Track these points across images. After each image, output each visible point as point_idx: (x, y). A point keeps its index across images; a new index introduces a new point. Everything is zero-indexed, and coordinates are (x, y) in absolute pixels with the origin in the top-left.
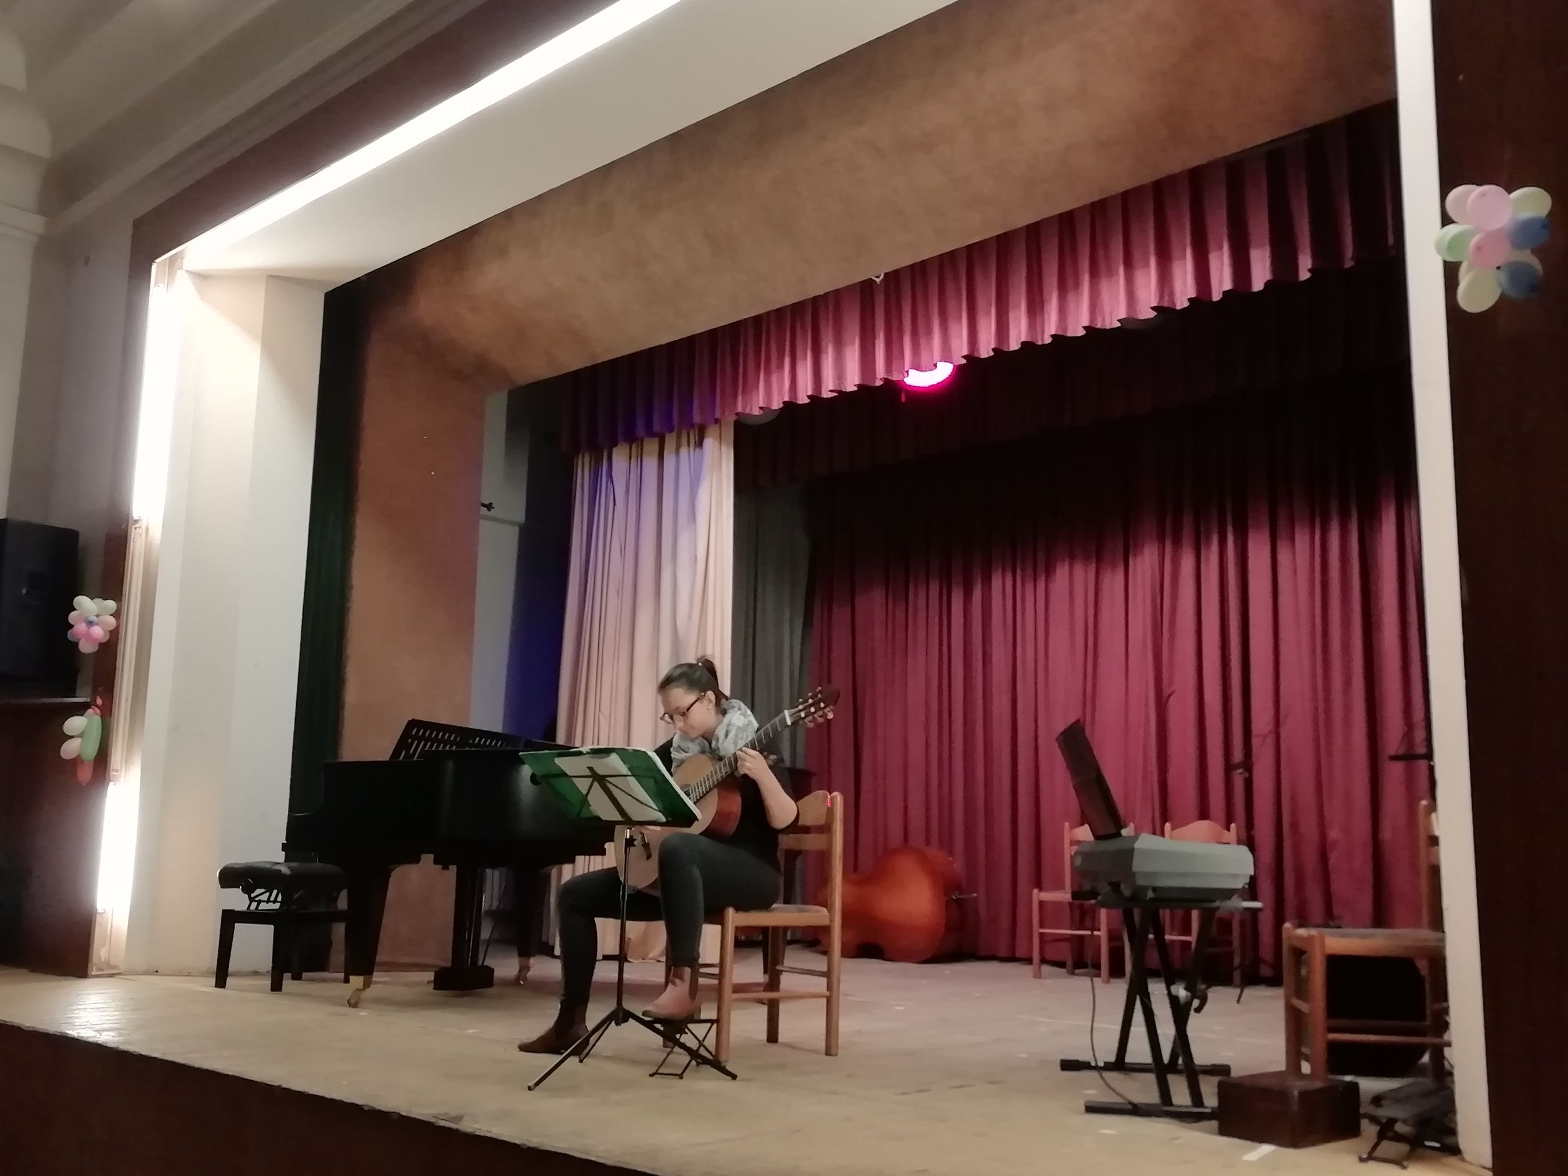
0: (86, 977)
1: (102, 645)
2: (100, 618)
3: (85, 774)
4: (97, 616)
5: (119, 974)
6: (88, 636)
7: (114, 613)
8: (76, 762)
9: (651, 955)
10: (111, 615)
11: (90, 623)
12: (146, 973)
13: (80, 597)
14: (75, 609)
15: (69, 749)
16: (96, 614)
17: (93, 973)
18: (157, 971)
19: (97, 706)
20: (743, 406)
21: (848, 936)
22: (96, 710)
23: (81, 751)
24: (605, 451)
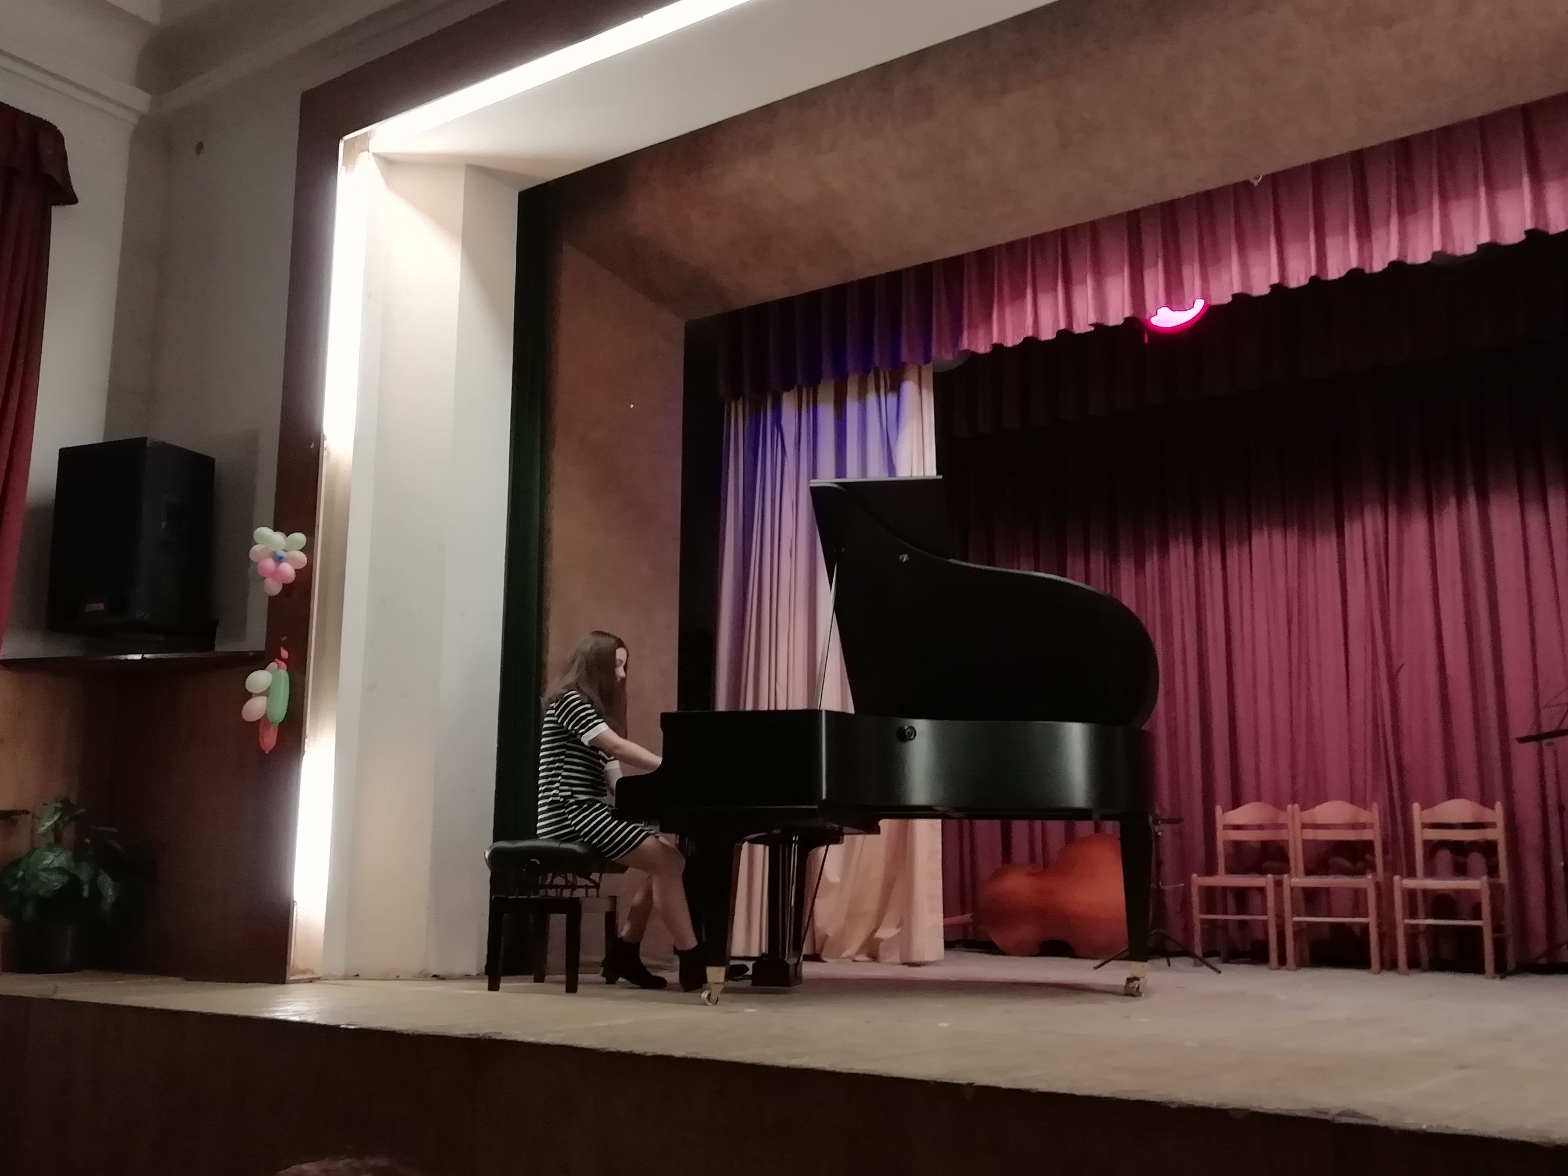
0: (285, 983)
1: (287, 588)
2: (288, 553)
3: (269, 740)
4: (285, 551)
5: (319, 979)
6: (275, 575)
7: (305, 547)
8: (255, 727)
10: (302, 550)
11: (279, 560)
12: (346, 977)
13: (259, 529)
14: (256, 544)
15: (254, 709)
16: (283, 548)
17: (291, 979)
18: (357, 975)
19: (282, 659)
20: (968, 342)
21: (1027, 932)
22: (283, 664)
23: (266, 714)
24: (768, 398)
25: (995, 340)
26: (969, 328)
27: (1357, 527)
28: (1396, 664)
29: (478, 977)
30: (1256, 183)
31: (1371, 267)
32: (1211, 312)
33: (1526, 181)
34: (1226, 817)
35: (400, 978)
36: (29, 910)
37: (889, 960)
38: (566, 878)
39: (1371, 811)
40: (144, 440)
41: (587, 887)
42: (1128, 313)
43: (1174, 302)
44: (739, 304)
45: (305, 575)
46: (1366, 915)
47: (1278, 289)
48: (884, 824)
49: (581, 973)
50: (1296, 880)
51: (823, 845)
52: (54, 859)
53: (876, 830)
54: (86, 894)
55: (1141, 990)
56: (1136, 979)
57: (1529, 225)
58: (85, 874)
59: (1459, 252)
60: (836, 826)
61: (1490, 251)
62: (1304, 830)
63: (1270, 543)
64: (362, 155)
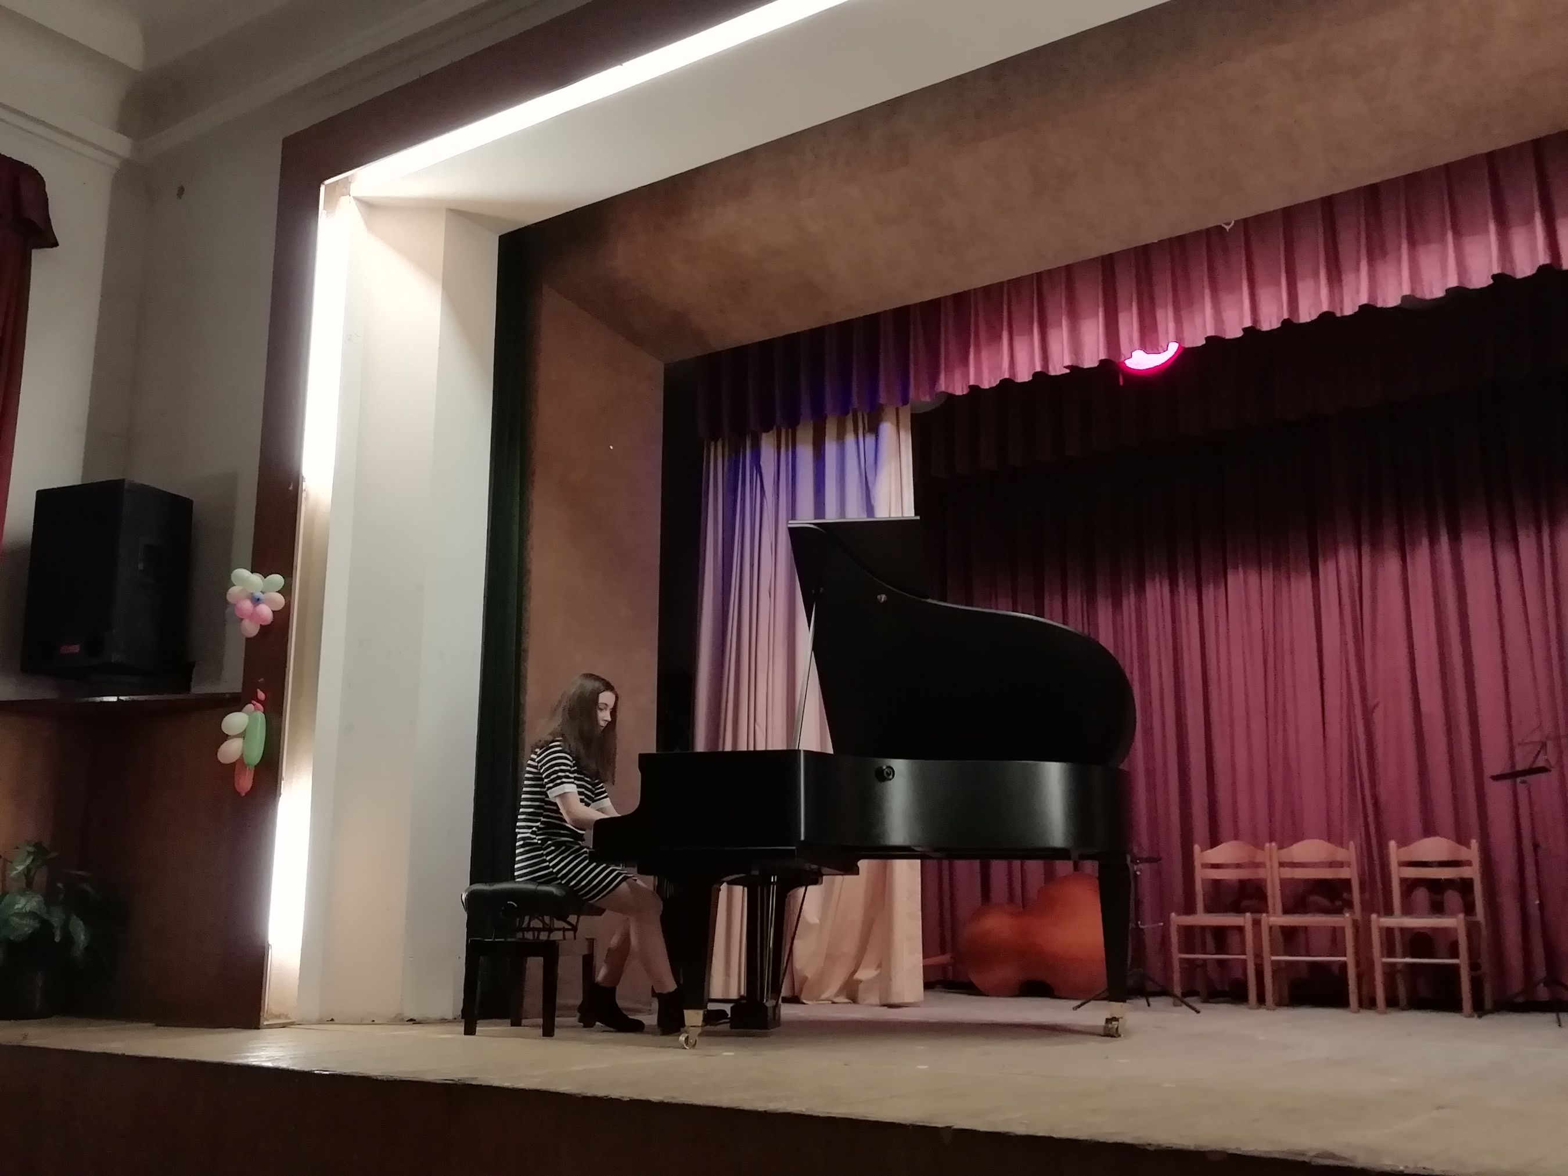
0: (259, 1029)
1: (264, 629)
2: (266, 594)
3: (245, 783)
4: (263, 592)
5: (292, 1024)
6: (253, 616)
7: (282, 588)
8: (232, 769)
9: (823, 997)
10: (279, 592)
11: (256, 601)
12: (320, 1022)
13: (236, 571)
14: (234, 585)
15: (230, 751)
16: (261, 589)
17: (266, 1023)
18: (332, 1020)
19: (259, 701)
20: (945, 384)
21: (1007, 973)
22: (259, 705)
23: (242, 756)
24: (747, 437)
25: (972, 383)
26: (945, 370)
27: (1331, 565)
28: (1371, 703)
29: (455, 1020)
30: (1227, 228)
31: (1341, 310)
32: (1185, 355)
33: (1492, 227)
34: (1205, 856)
35: (376, 1022)
37: (867, 1002)
38: (543, 921)
39: (1348, 849)
40: (123, 480)
41: (564, 930)
42: (1103, 357)
43: (1149, 344)
44: (717, 346)
45: (282, 617)
46: (1344, 954)
47: (1251, 333)
48: (863, 864)
49: (558, 1017)
50: (1276, 919)
51: (801, 885)
52: (26, 903)
53: (855, 871)
54: (57, 939)
55: (1119, 1031)
56: (1115, 1019)
57: (1496, 271)
58: (56, 919)
59: (1428, 297)
60: (814, 867)
61: (1458, 295)
62: (1282, 869)
63: (1246, 582)
64: (343, 199)
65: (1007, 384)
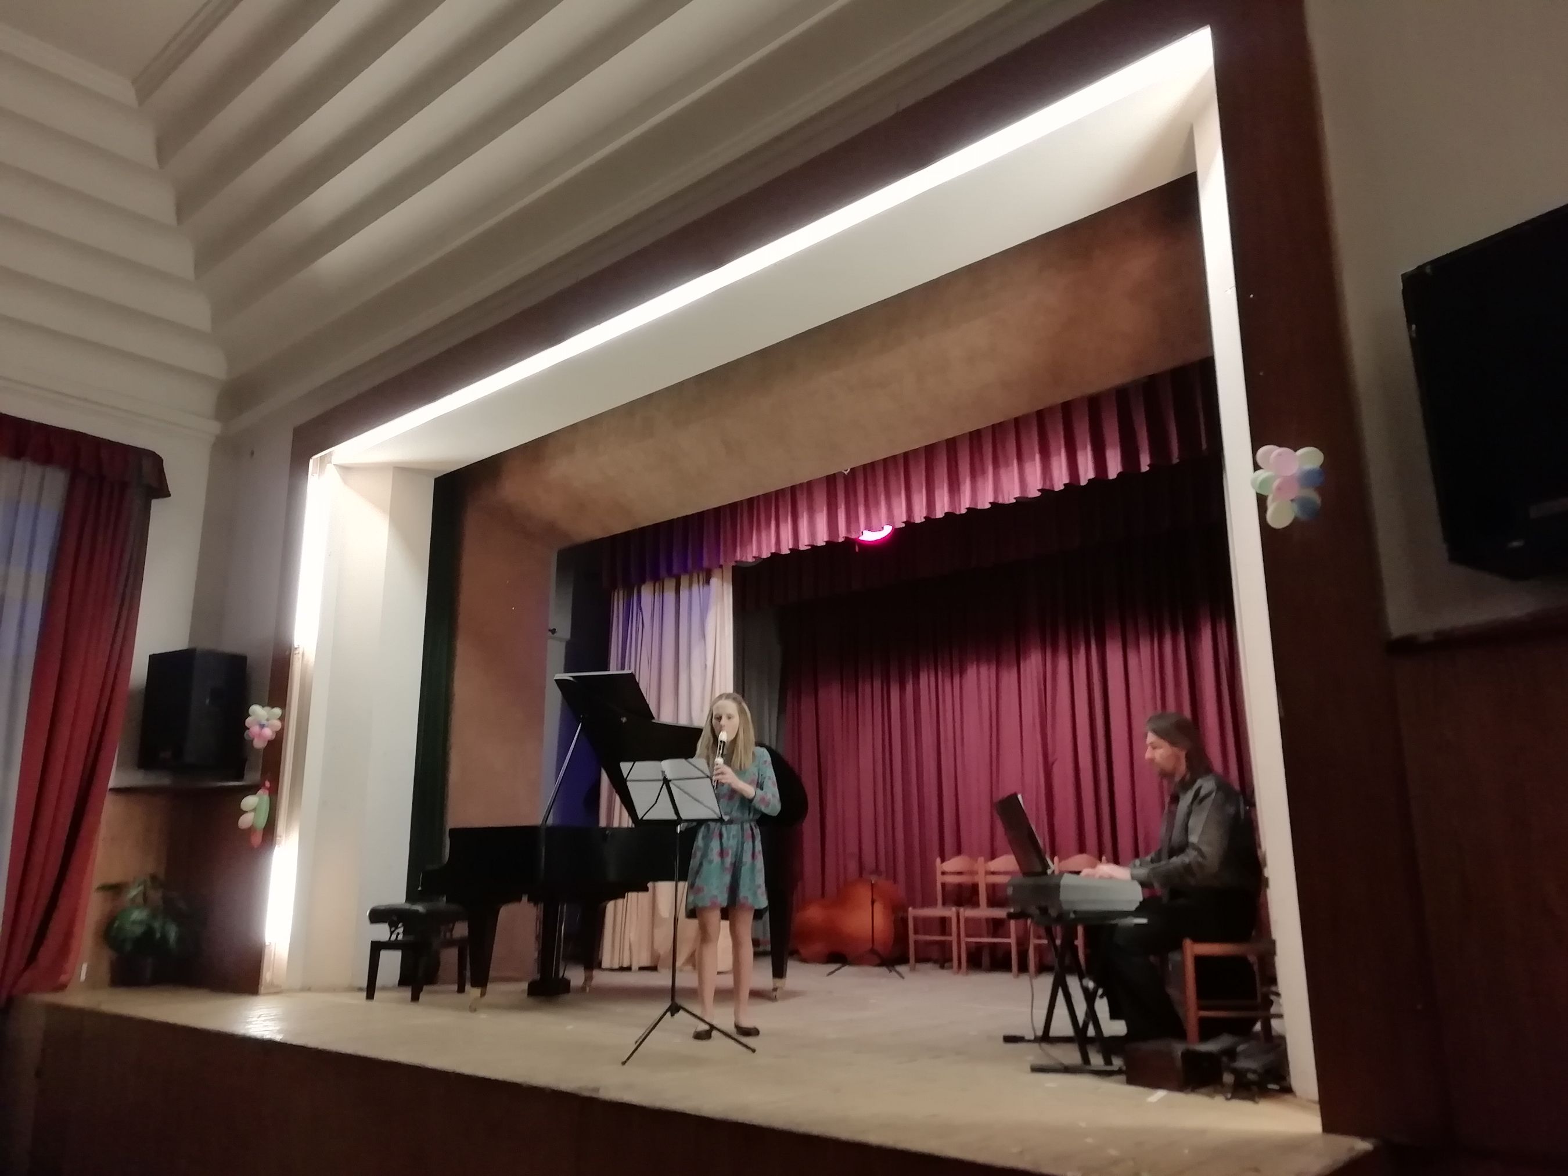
0: (258, 995)
1: (268, 744)
2: (270, 722)
3: (257, 839)
4: (268, 720)
5: (283, 991)
6: (260, 735)
7: (281, 717)
8: (251, 830)
10: (278, 719)
11: (262, 726)
12: (302, 990)
13: (253, 706)
14: (250, 715)
15: (245, 821)
16: (266, 718)
17: (263, 992)
19: (266, 788)
20: (740, 555)
21: (819, 947)
22: (265, 790)
23: (253, 822)
24: (635, 588)
25: (772, 550)
26: (740, 546)
28: (1050, 759)
30: (846, 473)
31: (960, 510)
32: (897, 532)
33: (1037, 457)
34: (940, 866)
35: (336, 990)
36: (128, 947)
40: (196, 648)
45: (281, 735)
46: (1009, 937)
52: (138, 915)
57: (1042, 486)
58: (157, 925)
62: (988, 876)
63: (978, 673)
64: (329, 466)
65: (776, 556)
